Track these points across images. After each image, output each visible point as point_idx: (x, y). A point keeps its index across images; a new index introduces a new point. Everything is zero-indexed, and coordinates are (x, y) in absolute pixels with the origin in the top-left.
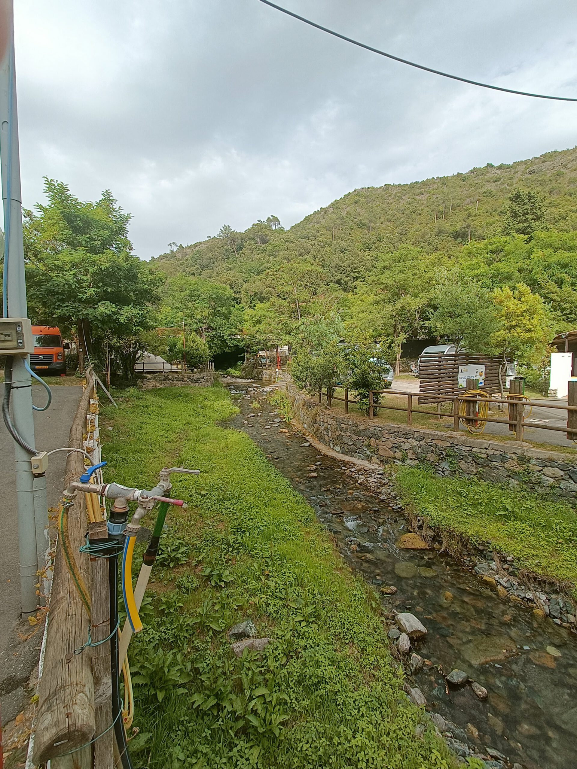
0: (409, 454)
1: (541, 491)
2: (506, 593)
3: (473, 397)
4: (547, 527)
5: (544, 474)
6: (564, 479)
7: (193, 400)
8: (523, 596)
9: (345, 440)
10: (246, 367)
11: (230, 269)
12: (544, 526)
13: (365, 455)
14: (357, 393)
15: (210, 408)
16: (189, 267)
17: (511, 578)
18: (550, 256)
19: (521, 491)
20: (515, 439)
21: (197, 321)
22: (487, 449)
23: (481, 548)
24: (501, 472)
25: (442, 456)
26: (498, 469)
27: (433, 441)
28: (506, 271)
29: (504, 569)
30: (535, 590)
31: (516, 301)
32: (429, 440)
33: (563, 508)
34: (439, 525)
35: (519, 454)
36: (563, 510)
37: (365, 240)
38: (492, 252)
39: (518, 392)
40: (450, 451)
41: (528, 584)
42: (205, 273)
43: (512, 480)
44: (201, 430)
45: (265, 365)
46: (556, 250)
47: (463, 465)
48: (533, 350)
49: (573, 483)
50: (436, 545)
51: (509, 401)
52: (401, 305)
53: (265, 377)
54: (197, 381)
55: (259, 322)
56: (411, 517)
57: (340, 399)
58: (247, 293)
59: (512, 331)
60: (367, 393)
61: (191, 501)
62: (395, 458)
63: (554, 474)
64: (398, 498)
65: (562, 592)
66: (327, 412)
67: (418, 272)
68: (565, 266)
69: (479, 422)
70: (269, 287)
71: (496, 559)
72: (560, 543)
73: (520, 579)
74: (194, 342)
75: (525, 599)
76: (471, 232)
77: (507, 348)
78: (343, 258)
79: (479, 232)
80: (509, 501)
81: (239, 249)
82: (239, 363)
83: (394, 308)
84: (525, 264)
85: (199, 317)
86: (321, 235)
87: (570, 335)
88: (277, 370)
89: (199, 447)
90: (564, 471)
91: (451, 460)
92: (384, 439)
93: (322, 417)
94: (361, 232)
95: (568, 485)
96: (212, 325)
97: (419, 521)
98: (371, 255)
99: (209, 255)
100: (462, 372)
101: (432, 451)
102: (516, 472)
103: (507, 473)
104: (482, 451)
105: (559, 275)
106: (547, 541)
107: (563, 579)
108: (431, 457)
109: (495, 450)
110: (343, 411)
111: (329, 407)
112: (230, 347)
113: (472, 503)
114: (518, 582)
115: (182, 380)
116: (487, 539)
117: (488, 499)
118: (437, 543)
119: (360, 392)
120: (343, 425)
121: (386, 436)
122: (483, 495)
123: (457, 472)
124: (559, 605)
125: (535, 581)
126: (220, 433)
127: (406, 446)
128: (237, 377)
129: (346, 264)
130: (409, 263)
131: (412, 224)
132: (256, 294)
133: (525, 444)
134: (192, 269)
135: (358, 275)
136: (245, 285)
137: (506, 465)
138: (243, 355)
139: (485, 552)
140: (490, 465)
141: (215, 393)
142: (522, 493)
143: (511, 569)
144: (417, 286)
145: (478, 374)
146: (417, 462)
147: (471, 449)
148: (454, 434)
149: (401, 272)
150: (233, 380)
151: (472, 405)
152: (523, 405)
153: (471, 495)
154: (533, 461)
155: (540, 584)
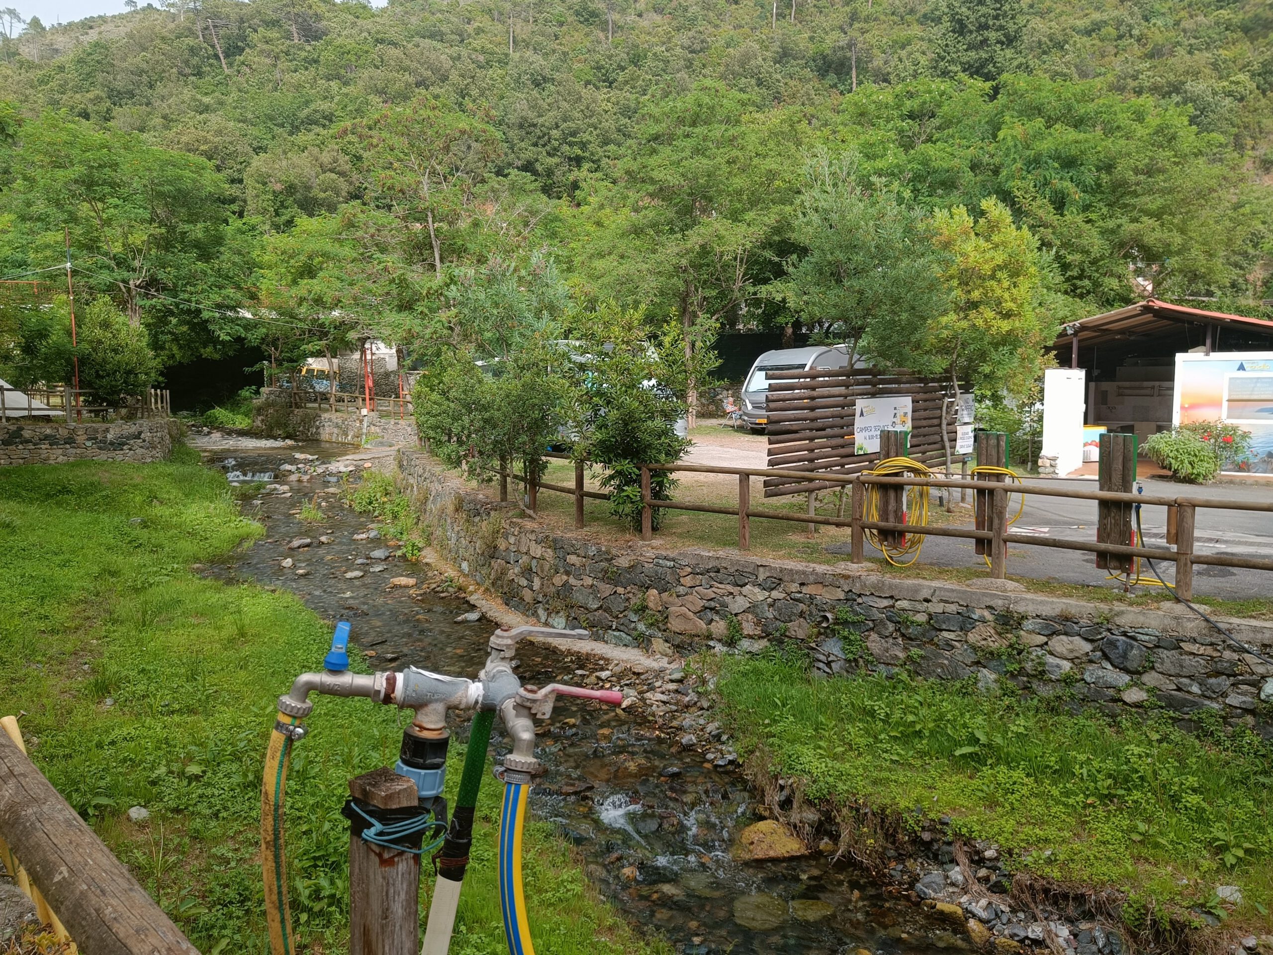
0: (745, 624)
1: (1045, 691)
2: (986, 933)
3: (896, 475)
4: (1063, 772)
5: (1051, 653)
6: (1091, 661)
7: (110, 503)
8: (1022, 934)
9: (579, 597)
10: (268, 405)
11: (206, 109)
12: (1055, 772)
13: (635, 633)
14: (609, 472)
15: (167, 527)
16: (70, 94)
17: (996, 899)
18: (1038, 136)
19: (1004, 695)
20: (988, 575)
21: (113, 264)
22: (927, 601)
23: (926, 836)
24: (962, 653)
25: (824, 625)
26: (953, 647)
27: (805, 590)
28: (945, 165)
29: (979, 880)
30: (1046, 919)
31: (981, 242)
32: (794, 587)
33: (1092, 726)
34: (830, 793)
35: (999, 609)
36: (1091, 731)
37: (597, 57)
38: (911, 116)
39: (995, 461)
40: (844, 612)
41: (1032, 905)
42: (124, 115)
43: (985, 671)
44: (150, 591)
45: (324, 397)
46: (1050, 122)
47: (875, 643)
48: (1016, 362)
49: (1109, 667)
50: (825, 844)
51: (976, 482)
52: (701, 242)
53: (328, 432)
54: (118, 445)
55: (309, 271)
56: (762, 781)
57: (563, 490)
58: (264, 184)
59: (973, 314)
60: (637, 472)
61: (159, 797)
62: (709, 637)
63: (1071, 651)
64: (724, 738)
65: (1102, 914)
66: (529, 525)
67: (739, 154)
68: (1069, 163)
69: (909, 536)
70: (332, 171)
71: (963, 859)
72: (1090, 805)
73: (1013, 897)
74: (106, 325)
75: (1027, 942)
76: (858, 60)
77: (959, 356)
78: (540, 102)
79: (875, 63)
80: (980, 719)
81: (233, 50)
82: (245, 393)
83: (683, 246)
84: (988, 152)
85: (117, 248)
86: (479, 31)
87: (1083, 328)
88: (364, 412)
89: (156, 640)
90: (1091, 641)
91: (846, 633)
92: (681, 590)
93: (512, 540)
94: (587, 35)
95: (1100, 673)
96: (161, 275)
97: (782, 788)
98: (613, 99)
99: (136, 60)
100: (862, 414)
101: (802, 614)
102: (992, 653)
103: (973, 655)
104: (919, 607)
105: (1057, 183)
106: (1064, 804)
107: (1103, 884)
108: (800, 629)
109: (946, 602)
110: (571, 521)
111: (531, 512)
112: (223, 343)
113: (901, 732)
114: (1010, 906)
115: (70, 441)
116: (941, 815)
117: (935, 721)
118: (826, 839)
119: (619, 468)
120: (572, 559)
121: (688, 581)
122: (924, 711)
123: (861, 661)
124: (1095, 943)
125: (1046, 896)
126: (214, 598)
127: (738, 604)
128: (242, 433)
129: (548, 119)
130: (718, 131)
131: (717, 26)
132: (291, 189)
133: (1011, 585)
134: (81, 99)
135: (579, 152)
136: (258, 162)
137: (972, 637)
138: (257, 367)
139: (936, 847)
140: (936, 639)
141: (179, 481)
142: (1007, 701)
143: (993, 878)
144: (739, 192)
145: (897, 420)
146: (764, 643)
147: (891, 602)
148: (854, 568)
149: (698, 151)
150: (231, 443)
151: (892, 495)
152: (1006, 491)
153: (897, 715)
154: (1028, 625)
155: (1056, 903)
